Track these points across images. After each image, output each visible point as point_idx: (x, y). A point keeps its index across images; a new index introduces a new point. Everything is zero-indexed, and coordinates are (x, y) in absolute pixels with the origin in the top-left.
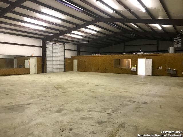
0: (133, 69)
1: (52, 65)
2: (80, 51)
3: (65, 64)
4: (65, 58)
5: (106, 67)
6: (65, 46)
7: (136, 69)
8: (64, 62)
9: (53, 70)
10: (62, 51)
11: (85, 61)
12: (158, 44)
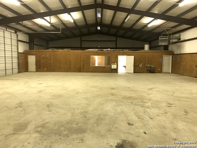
0: (114, 67)
1: (4, 64)
2: (34, 44)
3: (18, 61)
4: (18, 53)
5: (80, 65)
6: (17, 36)
7: (116, 67)
8: (17, 59)
9: (6, 71)
10: (14, 42)
11: (49, 57)
12: (116, 41)
